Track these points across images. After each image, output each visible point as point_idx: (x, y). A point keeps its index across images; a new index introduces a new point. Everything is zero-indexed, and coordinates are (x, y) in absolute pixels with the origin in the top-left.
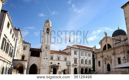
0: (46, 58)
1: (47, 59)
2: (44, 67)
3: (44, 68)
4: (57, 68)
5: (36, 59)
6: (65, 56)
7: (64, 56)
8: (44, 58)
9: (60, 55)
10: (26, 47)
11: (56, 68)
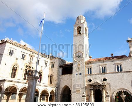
0: (78, 73)
1: (80, 74)
2: (77, 88)
3: (77, 91)
4: (103, 89)
5: (69, 77)
6: (116, 62)
7: (113, 63)
8: (77, 75)
9: (105, 63)
10: (54, 63)
11: (101, 89)
